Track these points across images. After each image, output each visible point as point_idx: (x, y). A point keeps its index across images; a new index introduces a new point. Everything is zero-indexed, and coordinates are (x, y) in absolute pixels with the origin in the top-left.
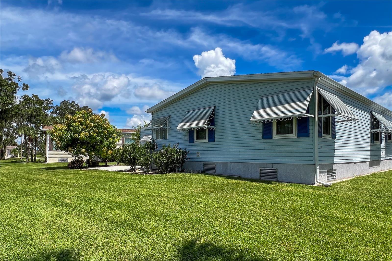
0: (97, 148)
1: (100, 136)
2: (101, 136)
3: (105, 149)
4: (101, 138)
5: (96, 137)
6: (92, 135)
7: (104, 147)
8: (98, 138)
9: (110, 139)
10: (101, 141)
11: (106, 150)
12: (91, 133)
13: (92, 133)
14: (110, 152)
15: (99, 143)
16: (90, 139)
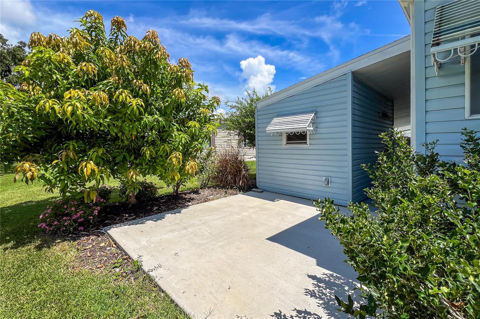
0: (146, 157)
1: (158, 109)
2: (163, 113)
3: (176, 157)
4: (160, 119)
5: (140, 113)
6: (124, 104)
7: (171, 153)
8: (147, 119)
9: (191, 123)
10: (163, 132)
11: (179, 162)
12: (118, 97)
13: (124, 95)
14: (192, 167)
15: (152, 135)
16: (119, 123)
